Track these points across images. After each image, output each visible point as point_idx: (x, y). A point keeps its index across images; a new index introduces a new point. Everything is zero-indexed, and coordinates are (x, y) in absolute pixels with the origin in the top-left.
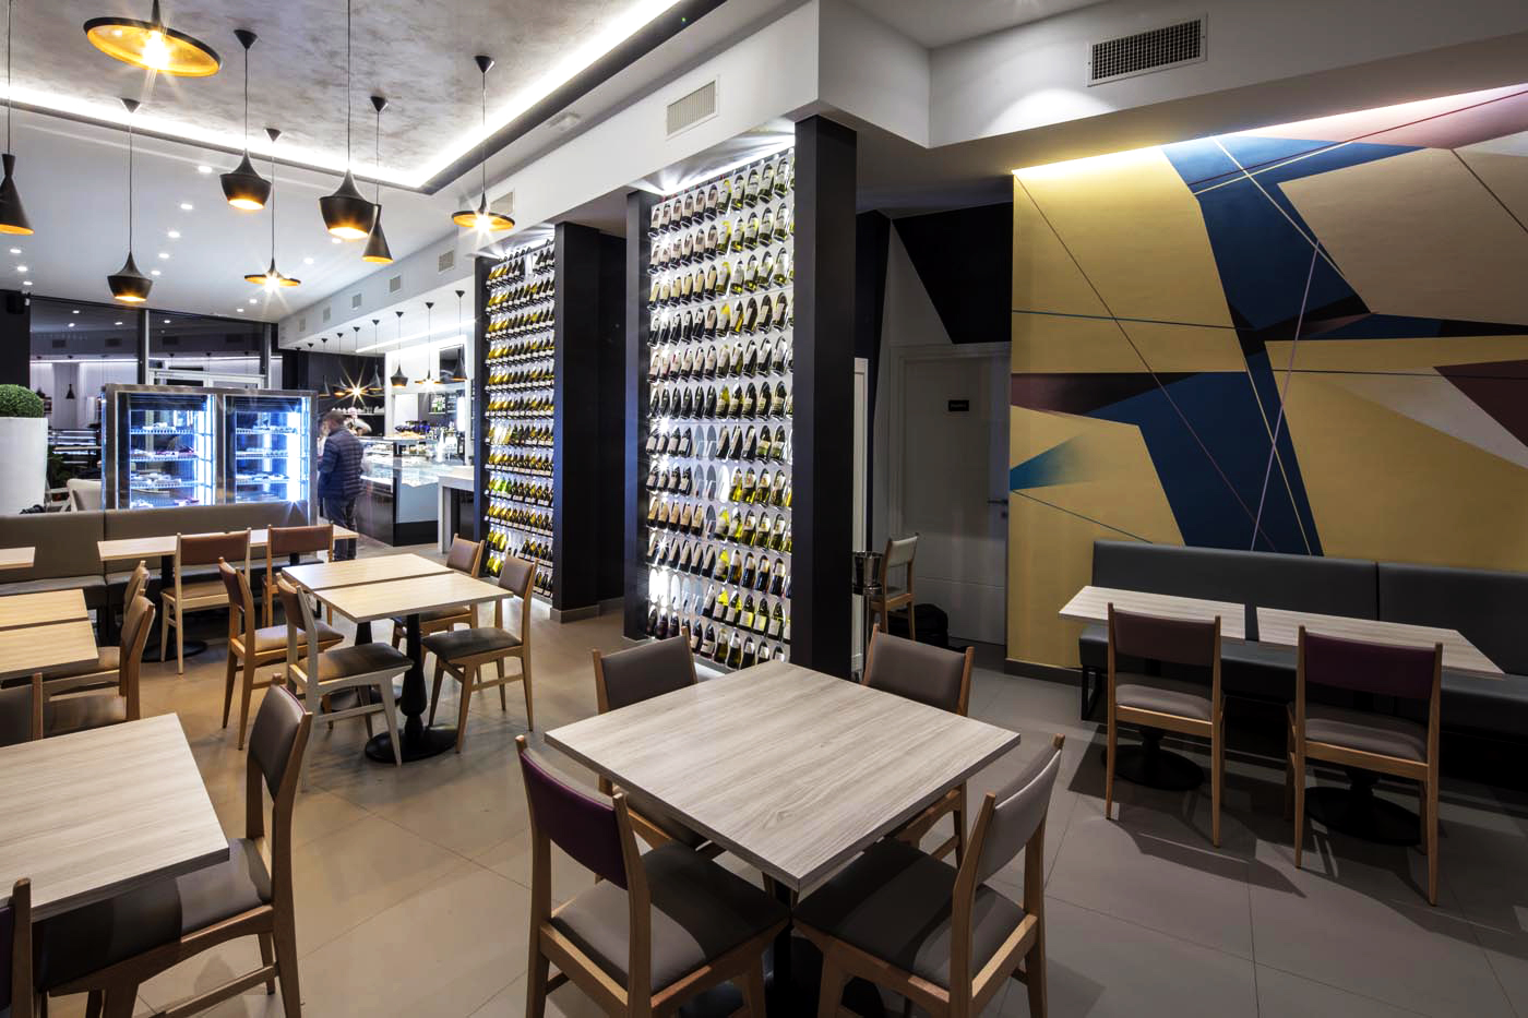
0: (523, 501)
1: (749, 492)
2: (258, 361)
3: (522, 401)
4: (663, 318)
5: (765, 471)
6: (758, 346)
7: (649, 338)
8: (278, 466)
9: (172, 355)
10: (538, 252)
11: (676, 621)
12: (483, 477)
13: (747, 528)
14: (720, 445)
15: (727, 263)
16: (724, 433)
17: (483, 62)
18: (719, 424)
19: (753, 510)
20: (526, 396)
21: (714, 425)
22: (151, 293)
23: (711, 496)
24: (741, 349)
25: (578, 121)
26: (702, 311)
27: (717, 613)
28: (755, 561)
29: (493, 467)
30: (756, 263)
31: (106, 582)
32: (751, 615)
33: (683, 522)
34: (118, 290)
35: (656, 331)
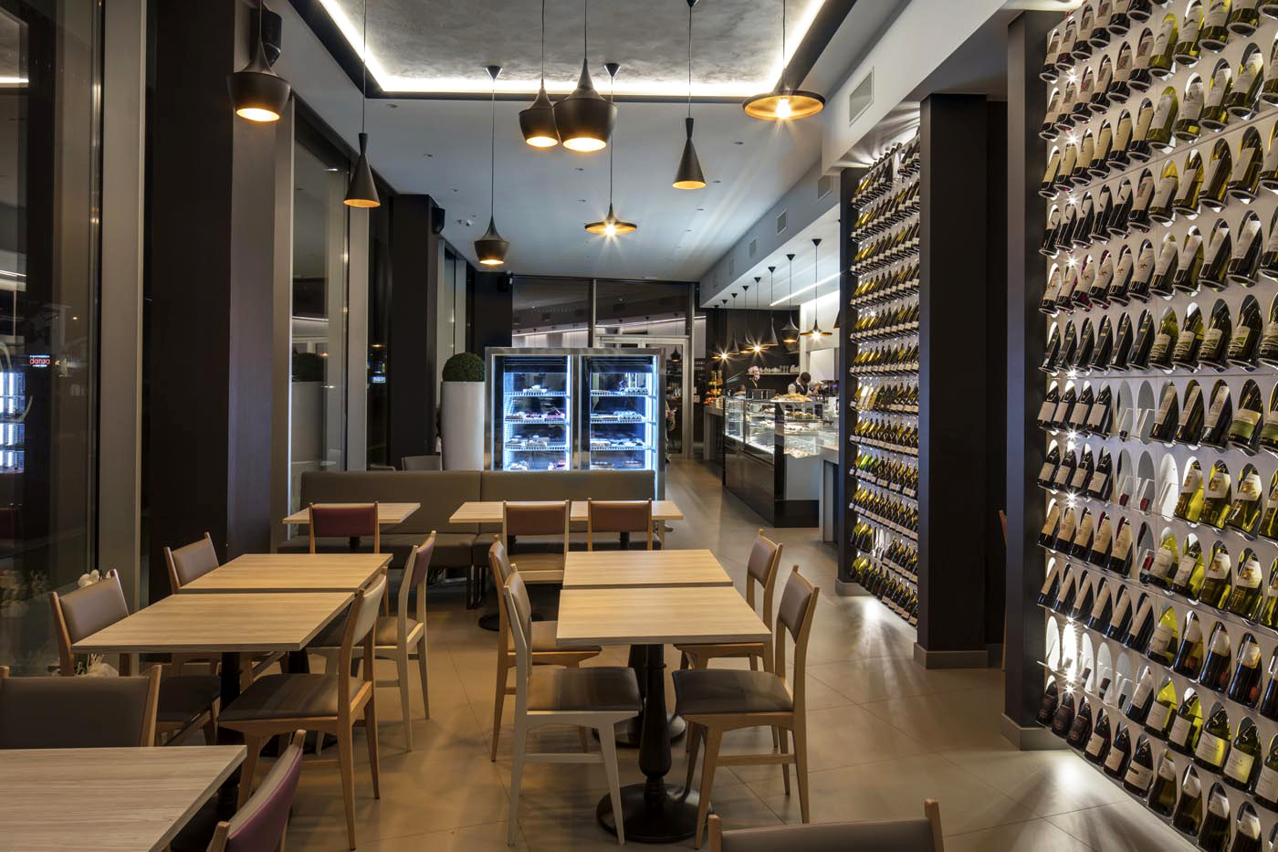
0: (889, 487)
1: (1215, 505)
2: (684, 322)
3: (889, 351)
4: (1066, 205)
5: (1249, 469)
6: (1232, 229)
7: (1044, 240)
10: (906, 148)
11: (1086, 713)
12: (849, 452)
13: (1212, 575)
14: (1160, 414)
15: (1171, 88)
16: (1169, 395)
18: (1158, 379)
19: (1225, 542)
20: (894, 344)
21: (1150, 381)
23: (1146, 504)
24: (1199, 238)
26: (1128, 182)
27: (1155, 718)
28: (1230, 641)
29: (859, 439)
30: (1228, 73)
32: (1221, 743)
33: (1098, 546)
34: (482, 256)
35: (1055, 228)
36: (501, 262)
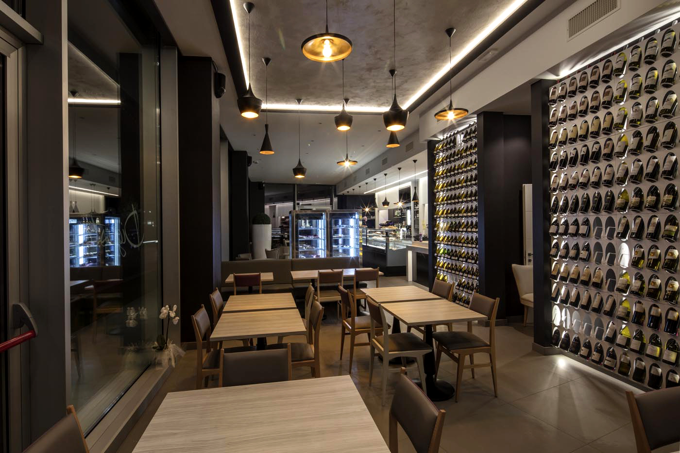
0: (458, 260)
2: (329, 200)
3: (455, 209)
4: (560, 152)
5: (671, 247)
8: (346, 242)
9: (302, 200)
10: (464, 132)
11: (577, 340)
12: (433, 247)
13: (652, 287)
14: (619, 229)
15: (622, 108)
16: (624, 221)
17: (449, 32)
18: (618, 215)
20: (459, 206)
21: (613, 217)
22: (306, 173)
23: (611, 263)
24: (641, 163)
25: (496, 52)
26: (598, 143)
27: (619, 341)
28: (661, 311)
29: (439, 242)
30: (656, 101)
31: (293, 286)
33: (583, 278)
34: (296, 174)
35: (556, 160)
36: (303, 177)
